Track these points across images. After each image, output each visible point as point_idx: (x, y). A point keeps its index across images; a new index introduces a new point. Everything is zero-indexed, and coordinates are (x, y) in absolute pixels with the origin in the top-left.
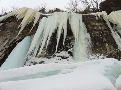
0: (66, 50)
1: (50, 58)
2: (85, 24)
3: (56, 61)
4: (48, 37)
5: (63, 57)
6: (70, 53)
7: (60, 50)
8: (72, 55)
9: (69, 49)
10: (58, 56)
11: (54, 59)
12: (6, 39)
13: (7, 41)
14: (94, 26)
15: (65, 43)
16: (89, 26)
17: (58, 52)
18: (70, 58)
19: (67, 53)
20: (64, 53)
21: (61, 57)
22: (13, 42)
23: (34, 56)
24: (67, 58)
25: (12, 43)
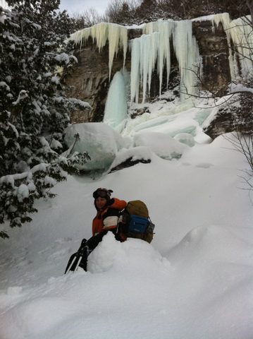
0: (171, 89)
1: (154, 102)
2: (197, 40)
3: (162, 105)
4: (148, 76)
5: (168, 100)
6: (177, 93)
7: (164, 90)
8: (179, 96)
9: (175, 87)
10: (162, 99)
11: (159, 104)
12: (88, 79)
13: (90, 83)
14: (209, 43)
15: (170, 77)
16: (202, 43)
17: (162, 94)
18: (177, 99)
19: (172, 93)
20: (169, 94)
21: (166, 99)
22: (100, 83)
23: (135, 101)
24: (173, 100)
25: (99, 85)
